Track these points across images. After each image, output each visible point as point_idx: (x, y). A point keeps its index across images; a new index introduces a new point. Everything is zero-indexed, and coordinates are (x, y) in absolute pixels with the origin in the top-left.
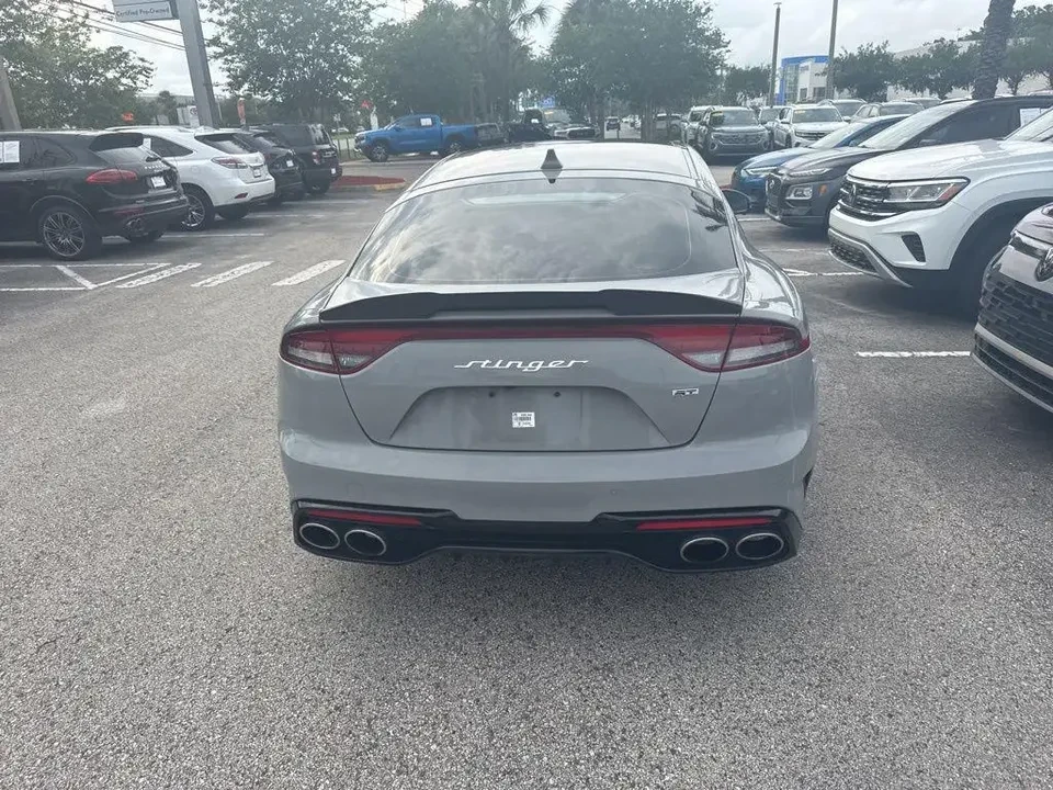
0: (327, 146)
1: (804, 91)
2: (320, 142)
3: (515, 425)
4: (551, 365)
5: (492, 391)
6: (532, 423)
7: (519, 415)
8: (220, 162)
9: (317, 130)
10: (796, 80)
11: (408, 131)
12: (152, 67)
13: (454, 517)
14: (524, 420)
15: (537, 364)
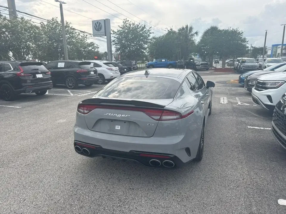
0: (136, 66)
1: (279, 54)
2: (134, 65)
3: (116, 128)
4: (122, 116)
5: (112, 120)
6: (119, 128)
7: (117, 126)
8: (108, 69)
9: (134, 62)
10: (276, 51)
11: (159, 62)
12: (99, 47)
13: (101, 148)
14: (118, 128)
15: (119, 115)
